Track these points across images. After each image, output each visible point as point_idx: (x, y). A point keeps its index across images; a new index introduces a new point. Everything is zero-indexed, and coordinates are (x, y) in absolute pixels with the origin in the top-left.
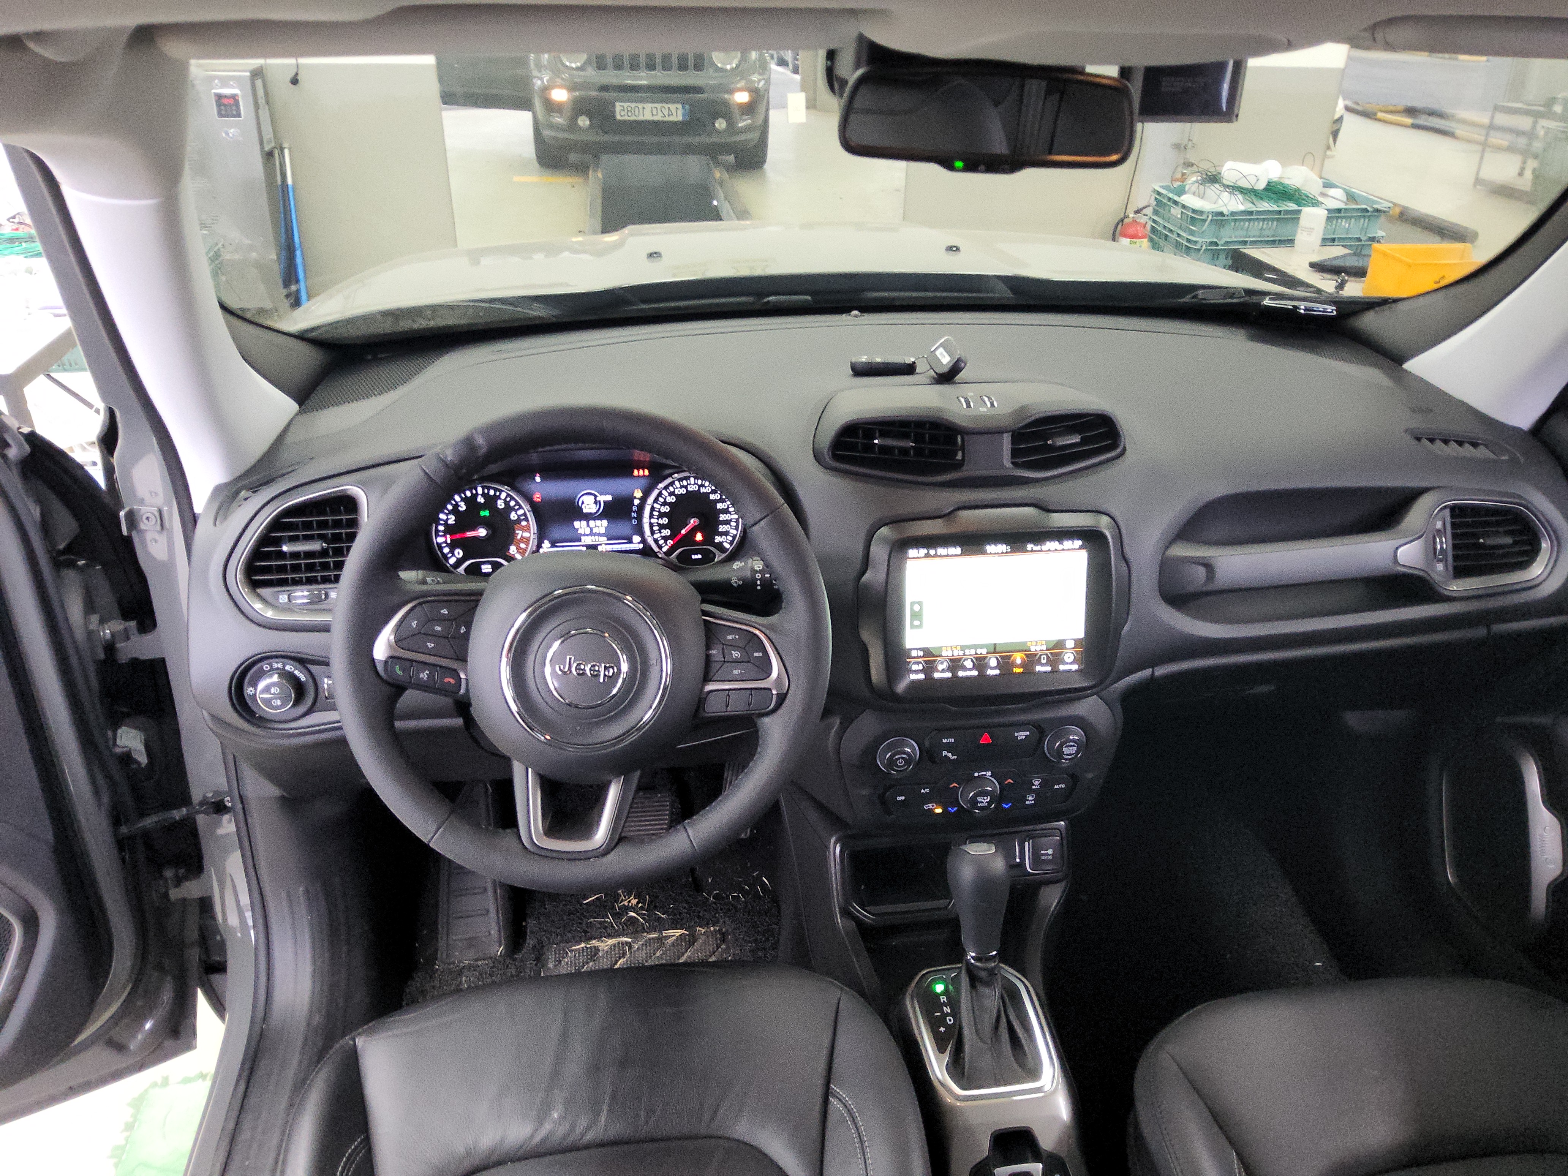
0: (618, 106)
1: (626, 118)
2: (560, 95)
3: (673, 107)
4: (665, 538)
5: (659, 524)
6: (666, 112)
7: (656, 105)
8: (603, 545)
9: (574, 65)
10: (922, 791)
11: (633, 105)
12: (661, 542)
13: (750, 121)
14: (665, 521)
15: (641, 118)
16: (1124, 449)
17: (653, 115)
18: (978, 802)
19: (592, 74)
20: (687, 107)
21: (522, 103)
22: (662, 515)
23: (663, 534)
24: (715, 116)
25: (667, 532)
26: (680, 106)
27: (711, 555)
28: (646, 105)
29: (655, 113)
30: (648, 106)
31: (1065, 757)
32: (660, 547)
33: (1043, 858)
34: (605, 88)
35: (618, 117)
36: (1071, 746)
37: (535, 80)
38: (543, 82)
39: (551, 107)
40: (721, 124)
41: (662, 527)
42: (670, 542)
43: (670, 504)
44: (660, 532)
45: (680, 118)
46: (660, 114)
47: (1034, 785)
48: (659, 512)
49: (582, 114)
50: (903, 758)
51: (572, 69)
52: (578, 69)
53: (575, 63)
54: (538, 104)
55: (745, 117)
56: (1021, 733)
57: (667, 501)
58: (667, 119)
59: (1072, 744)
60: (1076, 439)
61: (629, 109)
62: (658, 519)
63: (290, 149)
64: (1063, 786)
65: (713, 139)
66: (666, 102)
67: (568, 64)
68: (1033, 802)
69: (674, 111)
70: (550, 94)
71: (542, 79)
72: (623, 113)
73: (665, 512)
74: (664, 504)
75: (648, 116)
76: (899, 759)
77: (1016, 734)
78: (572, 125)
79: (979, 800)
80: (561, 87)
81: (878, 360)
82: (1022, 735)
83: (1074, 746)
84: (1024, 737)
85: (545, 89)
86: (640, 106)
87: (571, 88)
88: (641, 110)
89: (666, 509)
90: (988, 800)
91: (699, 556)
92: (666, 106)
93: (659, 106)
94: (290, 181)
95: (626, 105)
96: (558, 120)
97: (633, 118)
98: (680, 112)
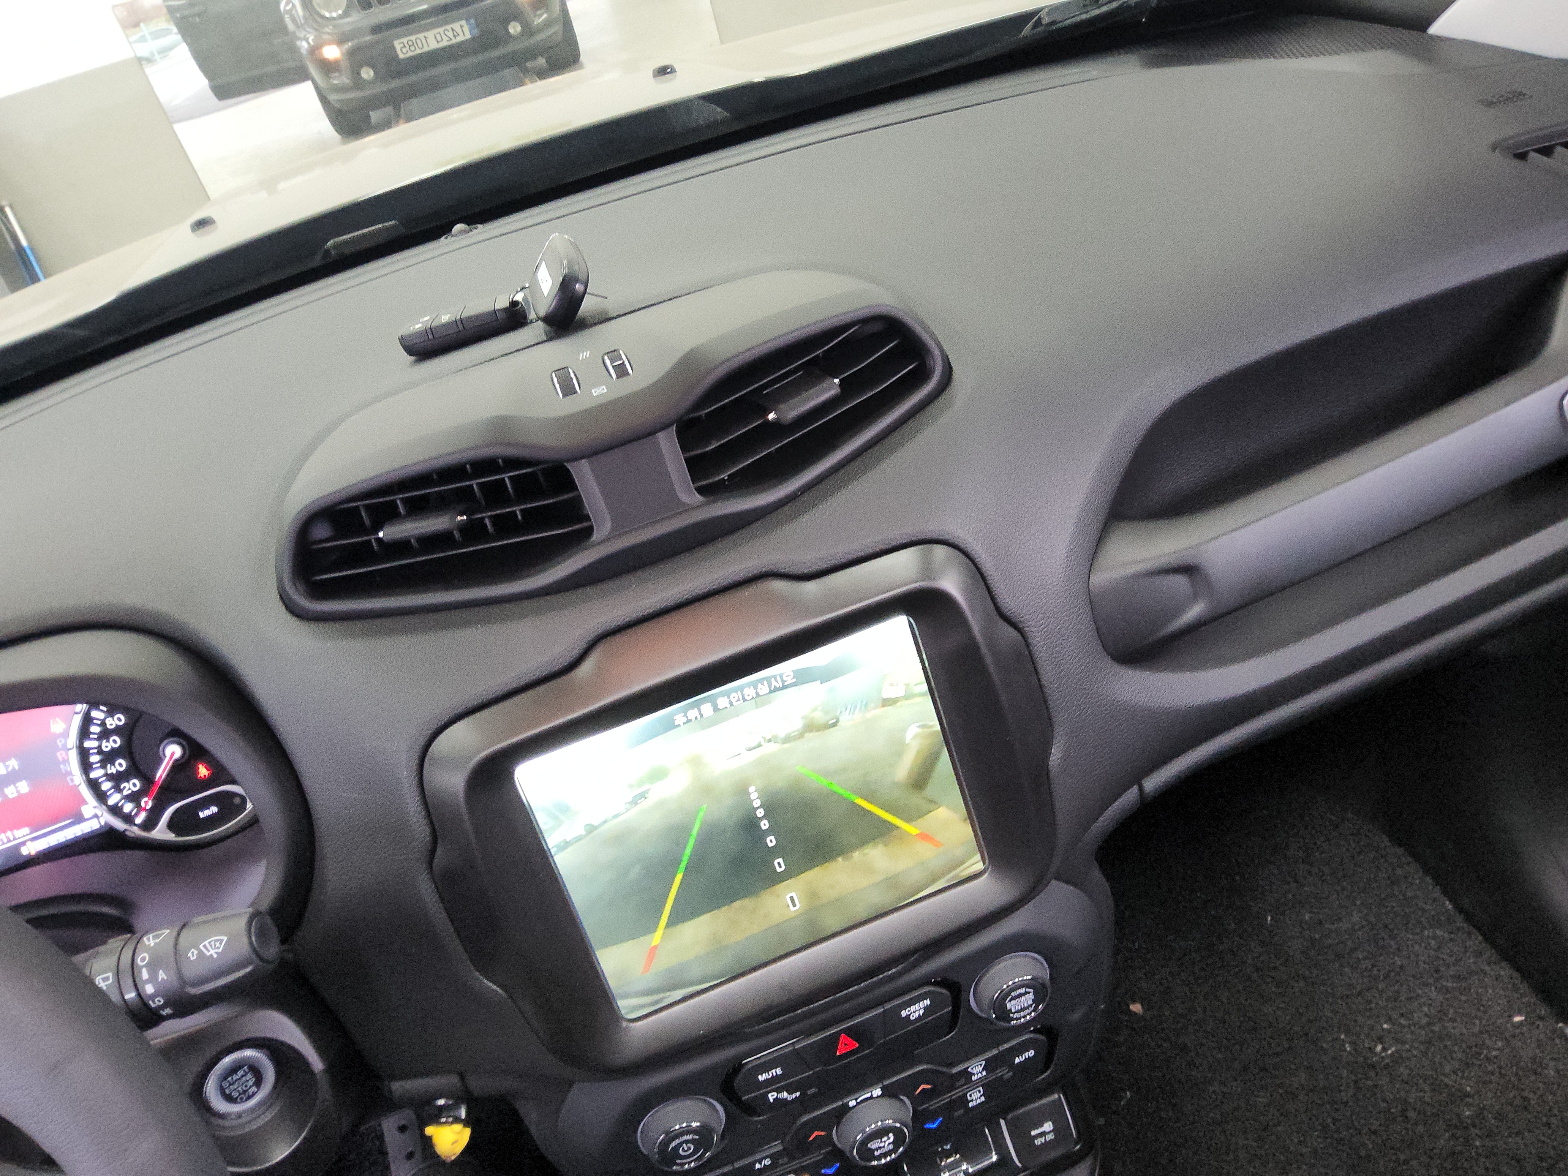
0: (398, 45)
1: (410, 54)
2: (332, 52)
3: (456, 26)
4: (134, 798)
5: (110, 777)
6: (450, 34)
7: (438, 30)
8: (29, 843)
9: (334, 15)
10: (758, 1166)
11: (413, 38)
12: (128, 807)
13: (545, 16)
14: (121, 765)
15: (426, 49)
16: (948, 371)
17: (438, 42)
18: (873, 1151)
19: (359, 19)
20: (472, 21)
21: (297, 75)
22: (108, 758)
23: (126, 792)
24: (507, 21)
25: (133, 785)
26: (463, 23)
27: (237, 801)
28: (427, 34)
29: (439, 39)
30: (430, 34)
31: (1015, 1016)
32: (128, 819)
33: (1038, 1142)
34: (377, 29)
35: (401, 56)
36: (1020, 995)
37: (298, 43)
38: (309, 43)
39: (327, 67)
40: (514, 28)
41: (118, 779)
42: (147, 803)
43: (117, 731)
44: (119, 790)
45: (468, 36)
46: (445, 38)
47: (974, 1074)
48: (100, 752)
49: (361, 67)
50: (687, 1142)
51: (333, 19)
52: (340, 17)
53: (336, 11)
54: (313, 71)
55: (539, 12)
56: (912, 1008)
57: (109, 727)
58: (454, 41)
59: (1023, 990)
60: (831, 387)
61: (410, 43)
62: (104, 766)
63: (11, 207)
64: (1031, 1053)
65: (510, 48)
66: (447, 23)
67: (327, 15)
68: (983, 1099)
69: (459, 30)
70: (322, 54)
71: (307, 40)
72: (404, 50)
73: (113, 749)
74: (105, 734)
75: (433, 45)
76: (681, 1144)
77: (904, 1013)
78: (358, 83)
79: (873, 1147)
80: (329, 43)
81: (445, 318)
82: (916, 1011)
83: (1027, 993)
84: (922, 1012)
85: (314, 50)
86: (421, 36)
87: (340, 42)
88: (424, 41)
89: (114, 743)
90: (892, 1139)
91: (214, 809)
92: (449, 27)
93: (441, 30)
94: (24, 242)
95: (405, 40)
96: (338, 80)
97: (418, 51)
98: (466, 29)
